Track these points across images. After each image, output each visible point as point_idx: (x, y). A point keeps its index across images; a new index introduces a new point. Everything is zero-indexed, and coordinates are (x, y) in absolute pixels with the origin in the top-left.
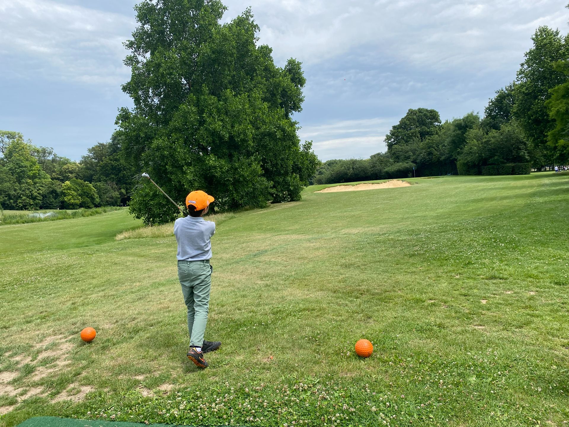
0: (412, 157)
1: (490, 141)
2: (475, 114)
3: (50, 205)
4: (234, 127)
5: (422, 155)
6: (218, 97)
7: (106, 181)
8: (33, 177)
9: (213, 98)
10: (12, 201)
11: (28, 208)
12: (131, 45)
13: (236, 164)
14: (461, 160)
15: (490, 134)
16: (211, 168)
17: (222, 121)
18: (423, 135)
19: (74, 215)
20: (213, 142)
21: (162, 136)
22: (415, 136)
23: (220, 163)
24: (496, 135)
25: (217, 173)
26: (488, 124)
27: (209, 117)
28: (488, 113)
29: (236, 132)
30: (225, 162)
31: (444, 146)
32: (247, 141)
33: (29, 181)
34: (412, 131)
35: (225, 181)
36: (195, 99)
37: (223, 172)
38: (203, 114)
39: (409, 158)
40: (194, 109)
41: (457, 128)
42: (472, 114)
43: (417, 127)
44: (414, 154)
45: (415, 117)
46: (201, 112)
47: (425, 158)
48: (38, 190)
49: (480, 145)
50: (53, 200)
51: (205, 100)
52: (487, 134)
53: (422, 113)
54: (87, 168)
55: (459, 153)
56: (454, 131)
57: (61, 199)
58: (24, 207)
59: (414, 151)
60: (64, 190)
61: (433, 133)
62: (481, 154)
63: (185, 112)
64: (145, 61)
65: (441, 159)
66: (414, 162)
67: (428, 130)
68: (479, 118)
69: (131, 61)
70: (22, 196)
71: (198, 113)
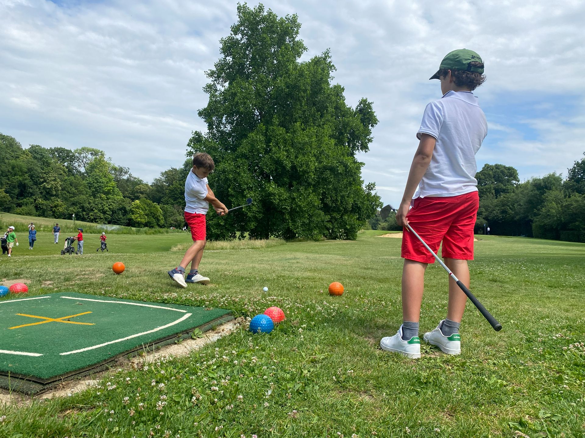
0: (484, 214)
1: (572, 205)
3: (118, 220)
4: (298, 157)
5: (494, 212)
6: (286, 130)
7: (173, 204)
8: (107, 193)
9: (282, 130)
10: (84, 213)
11: (98, 222)
12: (212, 74)
14: (537, 222)
15: (573, 198)
16: (270, 194)
17: (286, 151)
18: (498, 192)
19: (138, 232)
20: (276, 170)
21: (228, 160)
22: (490, 192)
23: (279, 191)
24: (579, 199)
25: (275, 200)
26: (570, 187)
27: (275, 146)
28: (571, 175)
29: (299, 162)
30: (285, 191)
31: (520, 205)
32: (308, 173)
33: (103, 196)
34: (487, 186)
35: (282, 209)
36: (264, 129)
37: (280, 200)
38: (270, 143)
39: (481, 214)
40: (262, 138)
41: (535, 188)
42: (553, 175)
43: (493, 183)
44: (487, 210)
45: (491, 173)
46: (268, 141)
47: (498, 216)
48: (109, 205)
49: (560, 209)
50: (121, 216)
51: (274, 130)
52: (569, 197)
53: (499, 169)
54: (158, 191)
55: (536, 215)
56: (532, 191)
57: (128, 217)
58: (94, 220)
59: (486, 208)
60: (133, 208)
61: (510, 191)
62: (560, 217)
63: (253, 141)
64: (223, 89)
65: (515, 219)
66: (486, 218)
67: (504, 187)
68: (561, 180)
69: (210, 88)
70: (94, 209)
71: (266, 142)
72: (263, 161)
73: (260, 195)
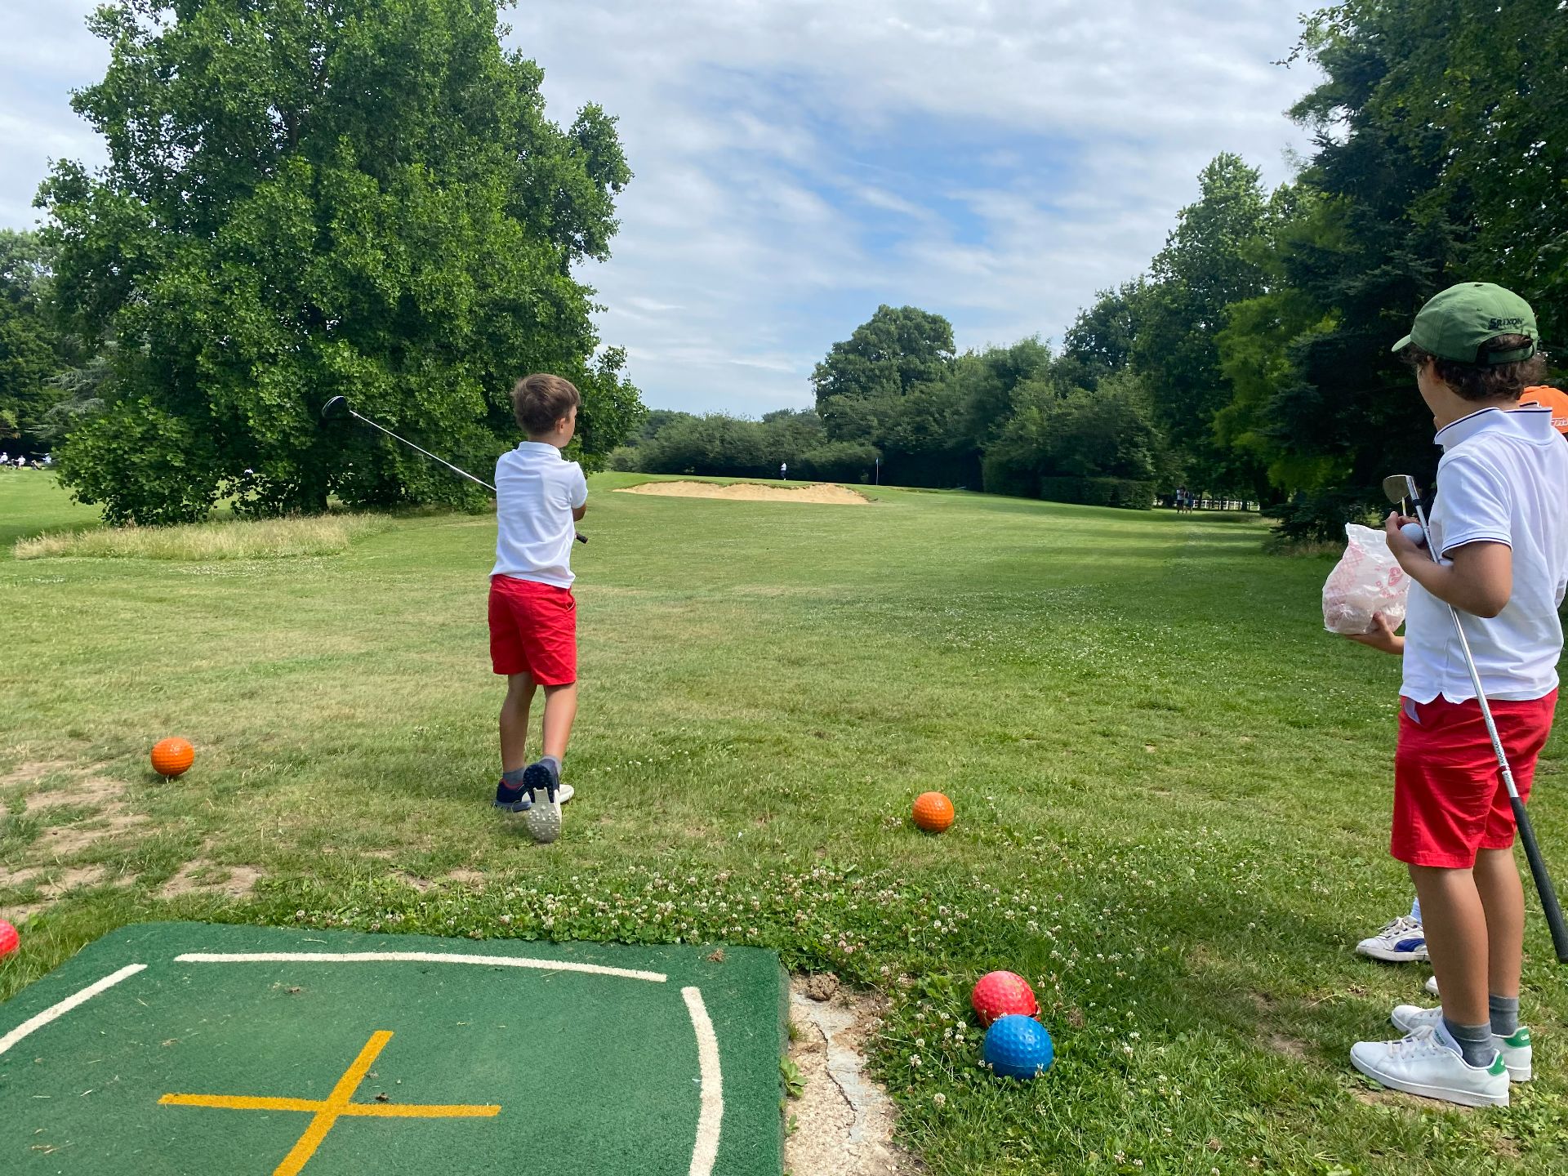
0: (875, 433)
1: (1070, 414)
2: (1041, 343)
4: (420, 271)
5: (899, 428)
6: (380, 182)
9: (365, 184)
13: (413, 379)
14: (994, 453)
15: (1071, 399)
16: (334, 379)
17: (383, 248)
18: (908, 377)
22: (888, 379)
23: (364, 367)
24: (1084, 401)
25: (351, 395)
26: (1069, 372)
27: (347, 232)
28: (1071, 345)
29: (423, 286)
30: (381, 368)
31: (956, 413)
32: (451, 318)
34: (883, 362)
36: (309, 173)
38: (329, 220)
39: (869, 433)
40: (304, 203)
41: (994, 373)
42: (1033, 342)
43: (895, 354)
44: (881, 423)
45: (893, 328)
46: (323, 215)
47: (907, 438)
49: (1045, 423)
51: (341, 182)
52: (1064, 397)
53: (911, 320)
55: (992, 437)
56: (986, 379)
59: (882, 416)
61: (933, 376)
63: (273, 208)
64: (157, 32)
65: (945, 447)
66: (878, 444)
67: (922, 367)
68: (1049, 355)
69: (110, 22)
71: (314, 216)
72: (311, 274)
73: (300, 378)
